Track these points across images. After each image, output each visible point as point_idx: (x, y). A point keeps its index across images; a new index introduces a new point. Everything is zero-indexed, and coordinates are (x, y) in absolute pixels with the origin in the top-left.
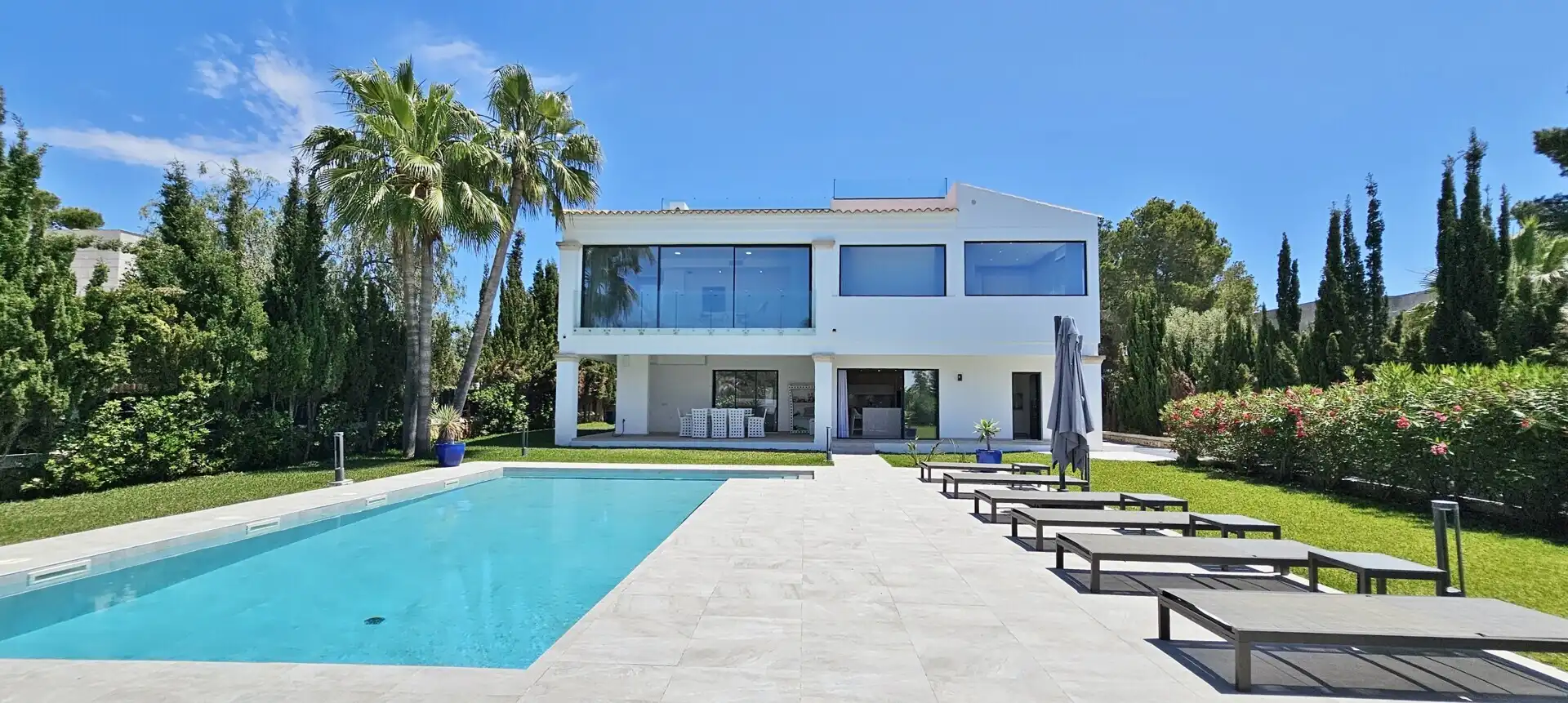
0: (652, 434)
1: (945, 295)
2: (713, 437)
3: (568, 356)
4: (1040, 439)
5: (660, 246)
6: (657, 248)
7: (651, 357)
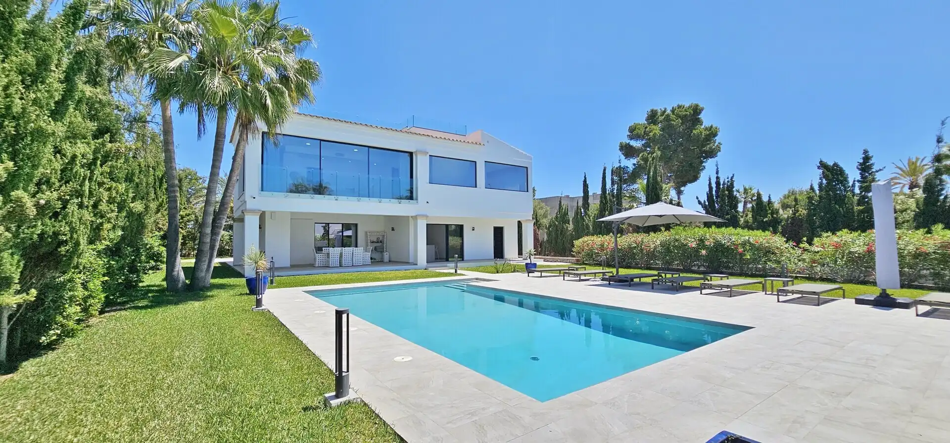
0: (293, 267)
1: (476, 187)
2: (344, 265)
3: (253, 211)
4: (503, 258)
5: (321, 140)
6: (319, 141)
7: (292, 213)
